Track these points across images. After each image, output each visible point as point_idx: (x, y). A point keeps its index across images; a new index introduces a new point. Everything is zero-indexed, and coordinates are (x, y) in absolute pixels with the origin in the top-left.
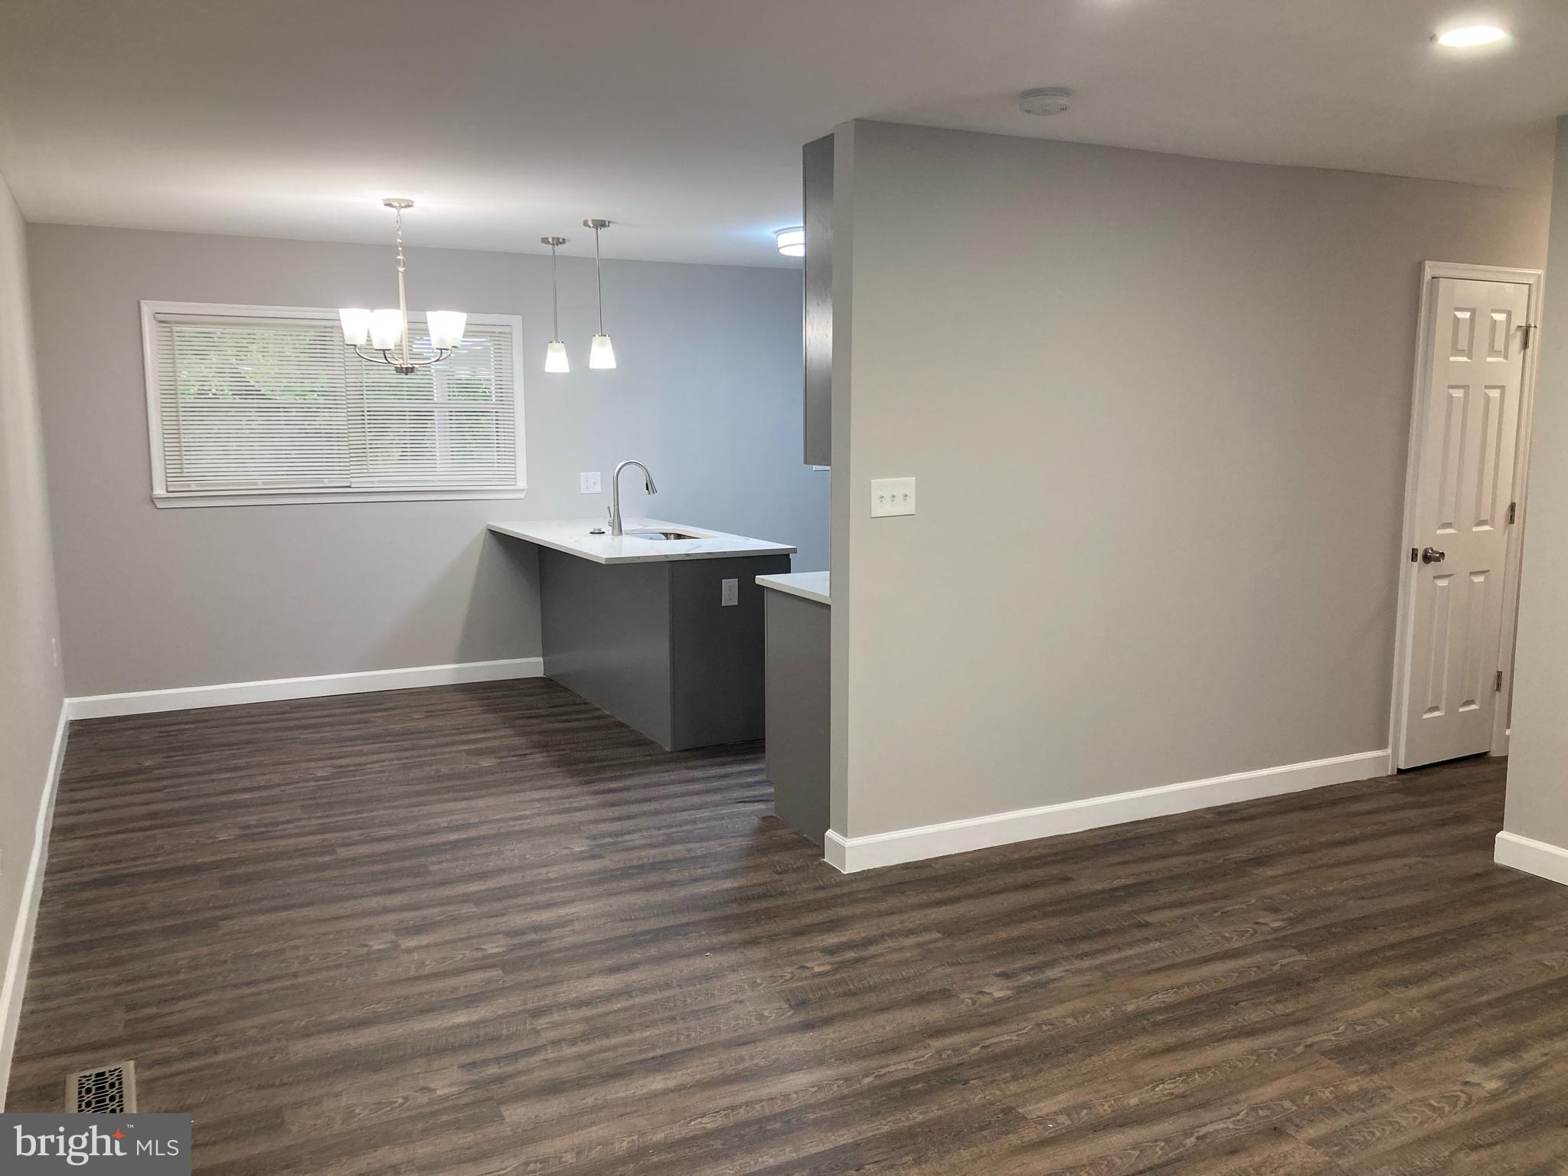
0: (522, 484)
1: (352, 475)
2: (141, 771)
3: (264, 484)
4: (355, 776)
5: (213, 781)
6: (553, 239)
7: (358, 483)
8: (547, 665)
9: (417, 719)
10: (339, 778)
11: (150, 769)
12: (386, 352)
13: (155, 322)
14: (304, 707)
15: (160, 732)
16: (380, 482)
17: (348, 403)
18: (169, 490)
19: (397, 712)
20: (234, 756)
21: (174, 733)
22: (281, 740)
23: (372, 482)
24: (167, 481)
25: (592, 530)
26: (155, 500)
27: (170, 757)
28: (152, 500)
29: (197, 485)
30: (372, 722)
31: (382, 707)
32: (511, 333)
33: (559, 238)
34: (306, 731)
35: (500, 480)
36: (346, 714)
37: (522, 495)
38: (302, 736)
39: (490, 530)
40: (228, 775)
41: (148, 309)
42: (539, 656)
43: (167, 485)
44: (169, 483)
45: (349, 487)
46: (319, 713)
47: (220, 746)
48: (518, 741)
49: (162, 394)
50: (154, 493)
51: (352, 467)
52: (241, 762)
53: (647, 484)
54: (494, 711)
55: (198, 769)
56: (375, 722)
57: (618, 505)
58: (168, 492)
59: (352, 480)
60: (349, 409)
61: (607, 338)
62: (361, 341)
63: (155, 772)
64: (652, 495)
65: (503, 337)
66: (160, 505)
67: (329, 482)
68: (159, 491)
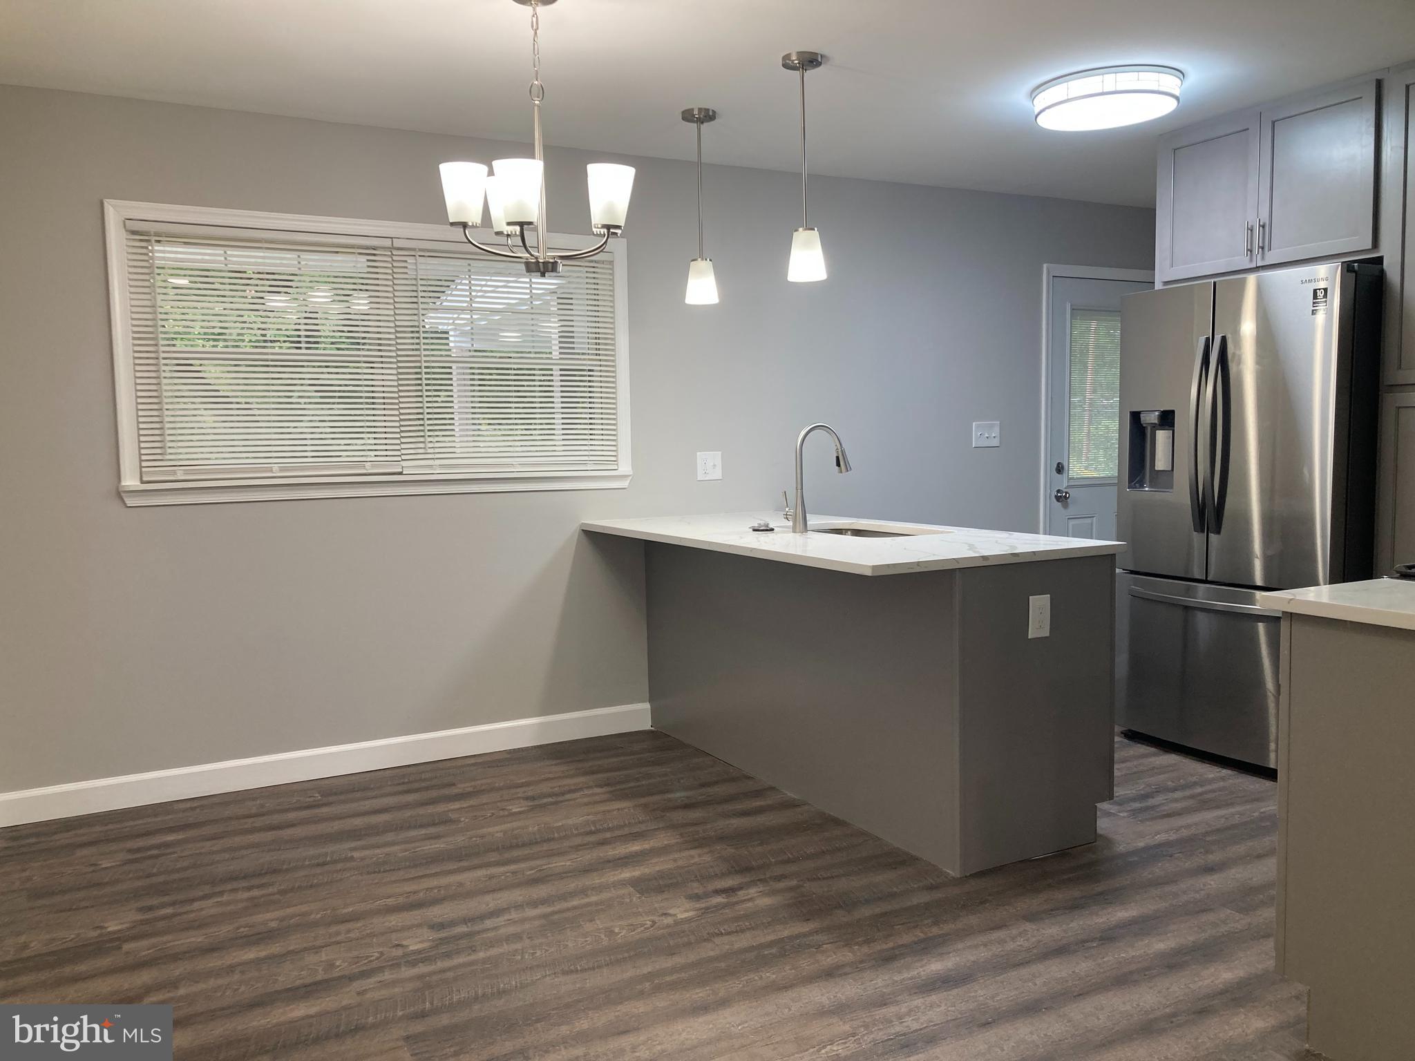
0: (625, 467)
1: (403, 457)
2: (100, 947)
3: (282, 470)
4: (473, 949)
5: (231, 969)
6: (700, 110)
7: (412, 469)
8: (654, 712)
9: (520, 813)
10: (448, 955)
11: (118, 939)
12: (525, 226)
13: (124, 230)
14: (336, 794)
15: (130, 851)
16: (441, 466)
17: (398, 356)
18: (145, 479)
19: (484, 799)
20: (256, 905)
21: (155, 852)
22: (324, 864)
23: (430, 466)
24: (141, 467)
25: (756, 525)
26: (122, 494)
27: (150, 908)
28: (119, 494)
29: (186, 472)
30: (451, 821)
31: (454, 791)
32: (611, 262)
33: (708, 110)
34: (359, 843)
35: (596, 463)
36: (406, 806)
37: (625, 484)
38: (356, 854)
39: (583, 530)
40: (251, 954)
41: (114, 213)
42: (643, 701)
43: (141, 473)
44: (143, 469)
45: (401, 473)
46: (368, 805)
47: (233, 878)
48: (698, 858)
49: (134, 339)
50: (123, 484)
51: (403, 446)
52: (268, 918)
53: (838, 458)
54: (623, 796)
55: (196, 938)
56: (458, 821)
57: (802, 489)
58: (142, 482)
59: (404, 464)
60: (400, 365)
61: (816, 233)
62: (474, 216)
63: (127, 947)
64: (845, 474)
65: (601, 268)
66: (130, 502)
67: (373, 466)
68: (130, 481)
